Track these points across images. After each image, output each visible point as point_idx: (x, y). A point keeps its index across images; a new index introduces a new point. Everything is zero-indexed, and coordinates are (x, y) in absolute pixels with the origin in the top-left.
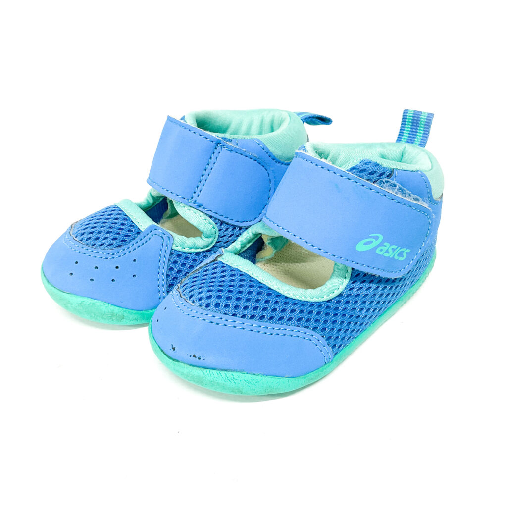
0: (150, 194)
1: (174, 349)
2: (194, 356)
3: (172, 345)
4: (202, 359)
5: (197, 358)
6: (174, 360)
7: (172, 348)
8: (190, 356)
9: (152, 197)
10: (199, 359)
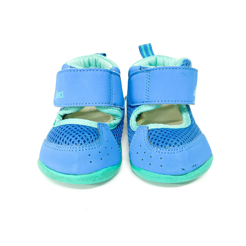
0: (59, 114)
1: (184, 169)
2: (194, 166)
3: (182, 169)
4: (196, 165)
5: (195, 166)
6: (185, 174)
7: (183, 170)
8: (192, 167)
9: (61, 116)
10: (196, 166)
